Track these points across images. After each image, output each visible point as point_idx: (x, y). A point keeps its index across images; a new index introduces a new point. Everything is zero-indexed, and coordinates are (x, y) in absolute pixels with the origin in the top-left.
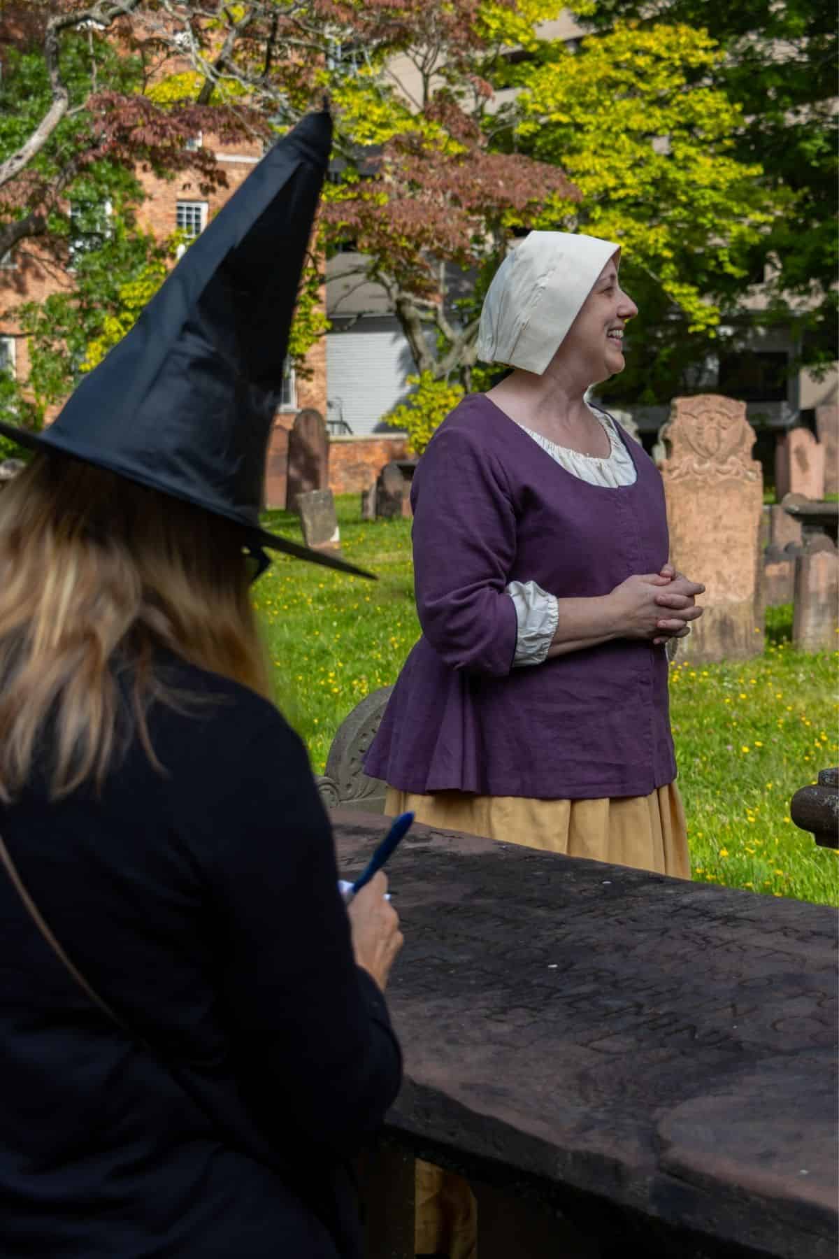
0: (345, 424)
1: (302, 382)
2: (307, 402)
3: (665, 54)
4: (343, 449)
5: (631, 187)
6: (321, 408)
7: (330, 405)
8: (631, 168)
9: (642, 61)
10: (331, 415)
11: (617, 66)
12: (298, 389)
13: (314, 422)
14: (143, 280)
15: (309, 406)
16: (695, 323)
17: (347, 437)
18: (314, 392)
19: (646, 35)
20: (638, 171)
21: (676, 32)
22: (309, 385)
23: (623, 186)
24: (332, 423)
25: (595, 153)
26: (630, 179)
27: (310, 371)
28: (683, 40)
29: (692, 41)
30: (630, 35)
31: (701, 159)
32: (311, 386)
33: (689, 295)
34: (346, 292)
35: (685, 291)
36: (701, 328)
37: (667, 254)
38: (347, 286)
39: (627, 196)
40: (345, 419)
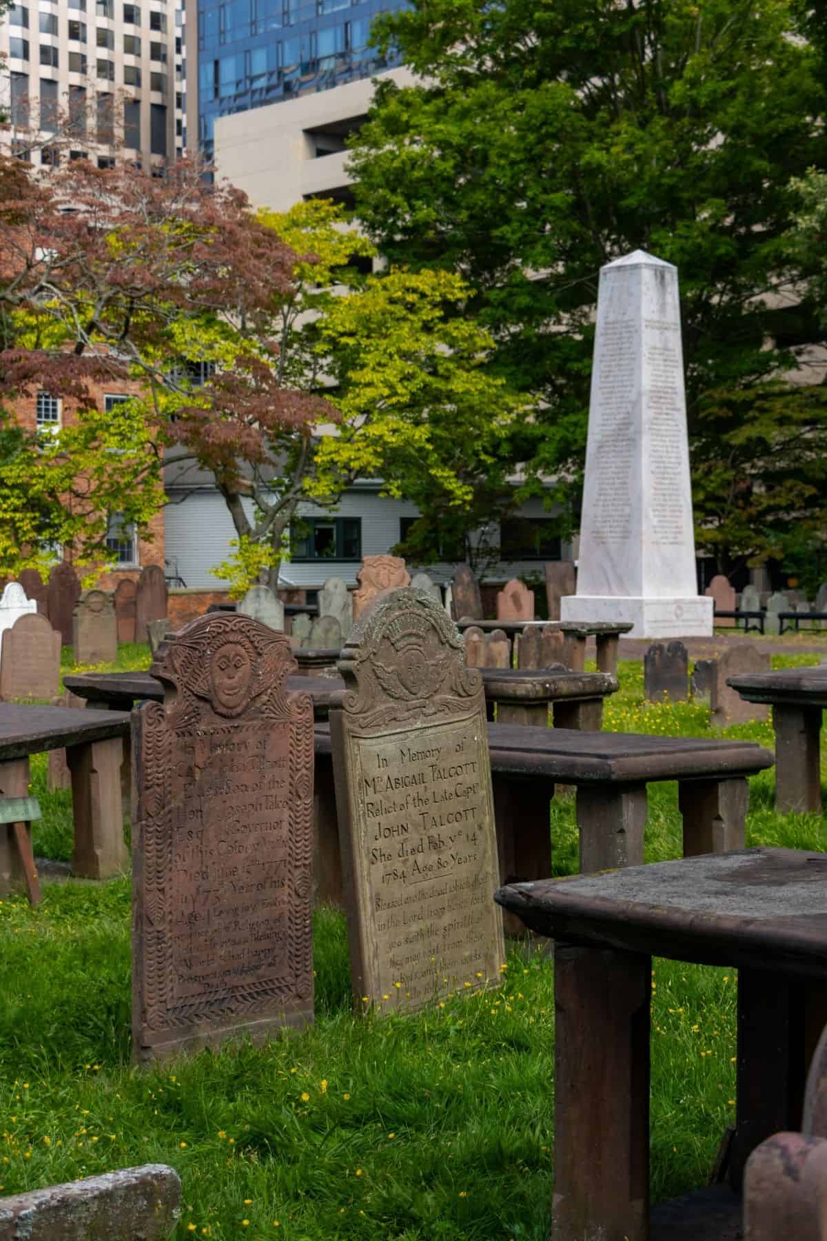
0: (181, 579)
1: (142, 543)
2: (147, 561)
3: (428, 292)
4: (178, 600)
5: (402, 395)
6: (161, 564)
7: (167, 563)
8: (401, 380)
9: (411, 298)
10: (169, 572)
11: (392, 301)
12: (140, 549)
13: (156, 575)
14: (20, 464)
15: (151, 563)
16: (454, 499)
17: (182, 589)
18: (154, 552)
19: (414, 277)
20: (406, 383)
21: (436, 276)
22: (148, 546)
23: (396, 394)
24: (169, 578)
25: (373, 369)
26: (400, 390)
27: (152, 535)
28: (442, 281)
29: (449, 282)
30: (403, 276)
31: (459, 372)
32: (152, 548)
33: (449, 477)
34: (180, 472)
35: (445, 474)
36: (458, 502)
37: (429, 447)
38: (181, 468)
39: (399, 402)
40: (180, 575)
